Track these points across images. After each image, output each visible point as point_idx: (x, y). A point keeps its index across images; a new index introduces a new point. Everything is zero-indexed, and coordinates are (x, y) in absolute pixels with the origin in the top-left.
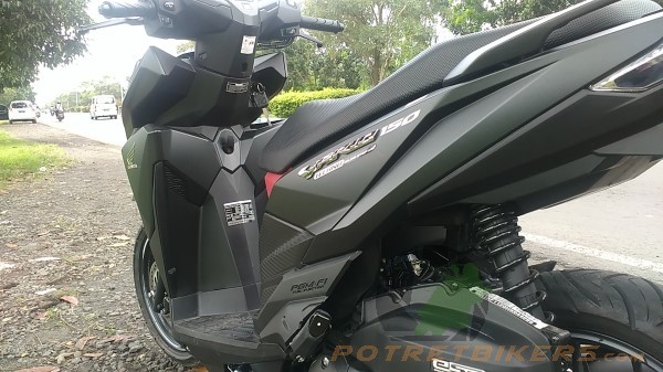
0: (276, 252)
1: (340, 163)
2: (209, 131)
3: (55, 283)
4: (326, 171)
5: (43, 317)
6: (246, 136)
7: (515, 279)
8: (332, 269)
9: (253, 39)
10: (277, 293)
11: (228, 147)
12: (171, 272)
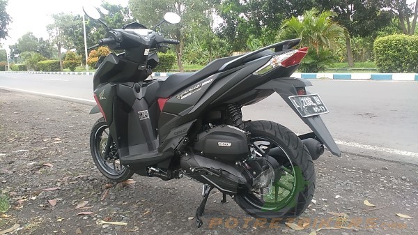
0: (167, 124)
1: (190, 94)
2: (131, 84)
3: (35, 160)
4: (185, 96)
5: (39, 172)
6: (144, 86)
7: (238, 123)
8: (188, 126)
9: (148, 50)
10: (170, 136)
11: (138, 91)
12: (119, 138)
